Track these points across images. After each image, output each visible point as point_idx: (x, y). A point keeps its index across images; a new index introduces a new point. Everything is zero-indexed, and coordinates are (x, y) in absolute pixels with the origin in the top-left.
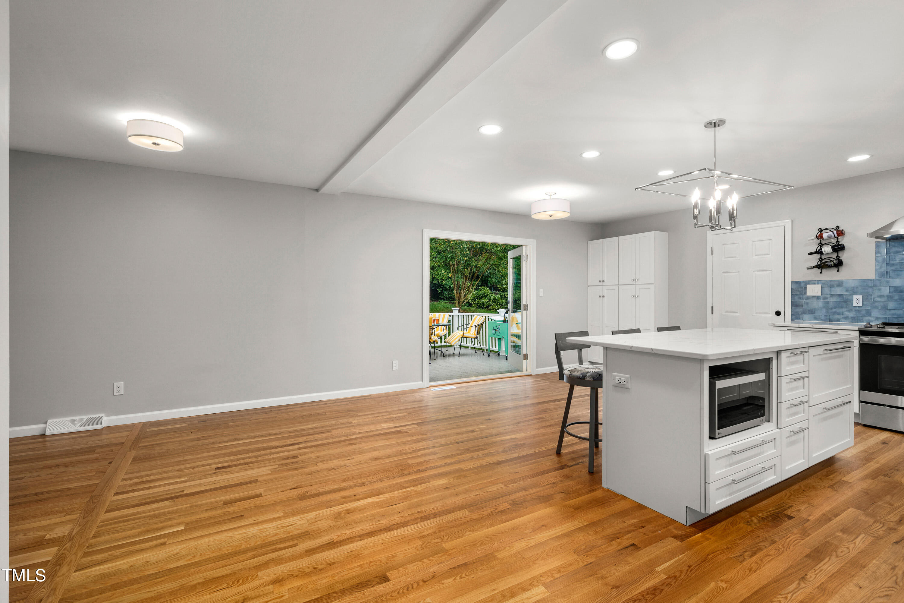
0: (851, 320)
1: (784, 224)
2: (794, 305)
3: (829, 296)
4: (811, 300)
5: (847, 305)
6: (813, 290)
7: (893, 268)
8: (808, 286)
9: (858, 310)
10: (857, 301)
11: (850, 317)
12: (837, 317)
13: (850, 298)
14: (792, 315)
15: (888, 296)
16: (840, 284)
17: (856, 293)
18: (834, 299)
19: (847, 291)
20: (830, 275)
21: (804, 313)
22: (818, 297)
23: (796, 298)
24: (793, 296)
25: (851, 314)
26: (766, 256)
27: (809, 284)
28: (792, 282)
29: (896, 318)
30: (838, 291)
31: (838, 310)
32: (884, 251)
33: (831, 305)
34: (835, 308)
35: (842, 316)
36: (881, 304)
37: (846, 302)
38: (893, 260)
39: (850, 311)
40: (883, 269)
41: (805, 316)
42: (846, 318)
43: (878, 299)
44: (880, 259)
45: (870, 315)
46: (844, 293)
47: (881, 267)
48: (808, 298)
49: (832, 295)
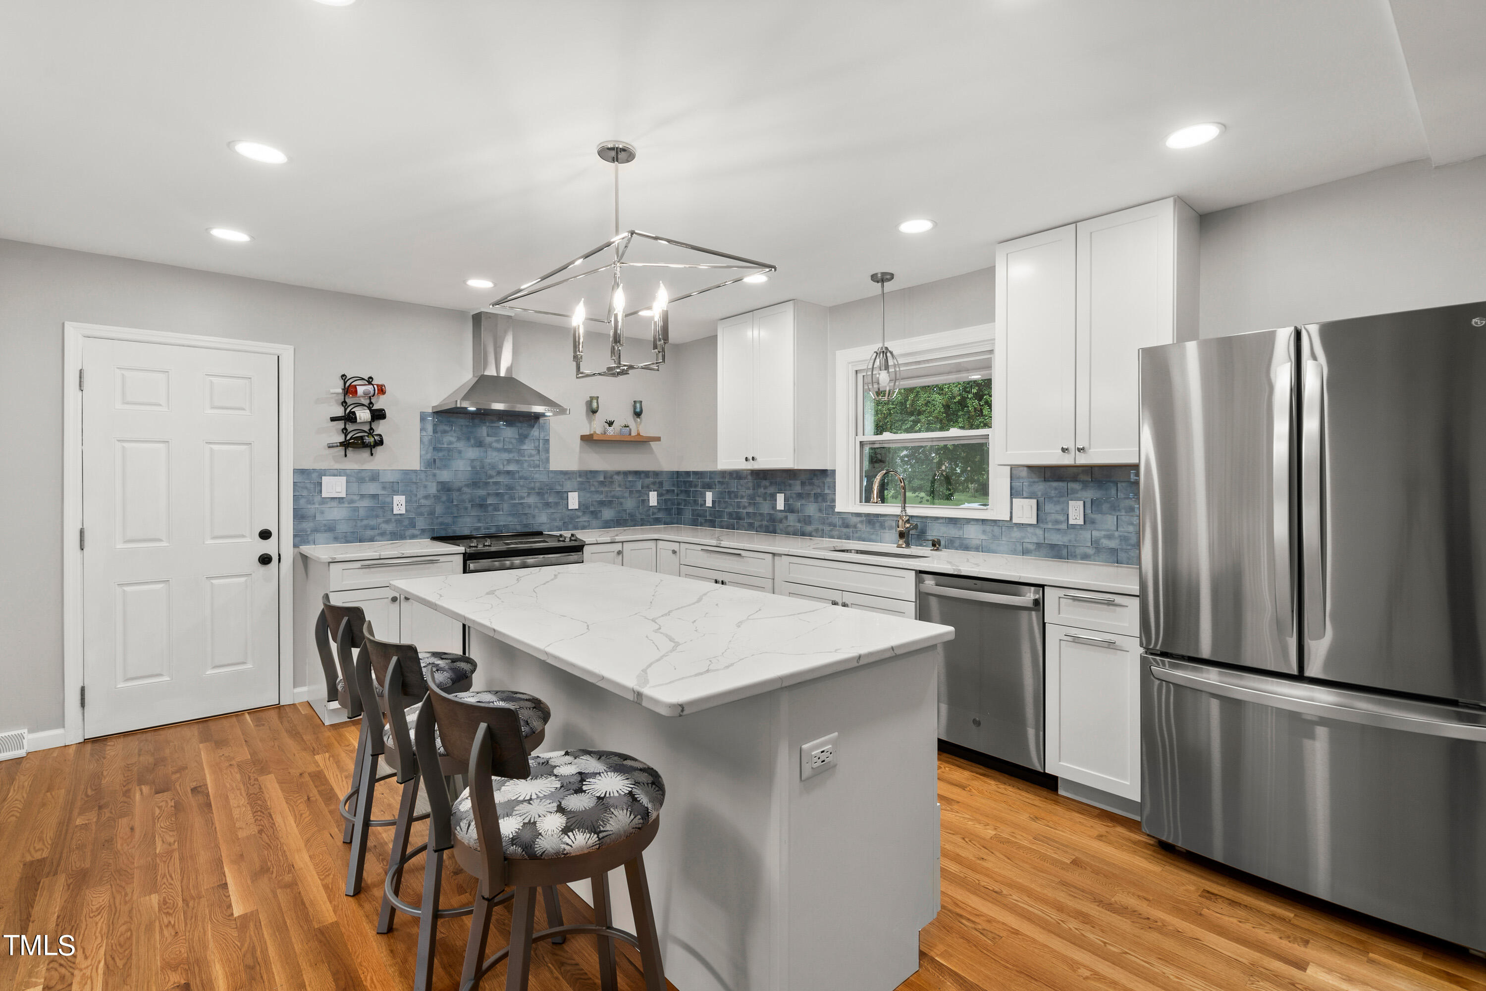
0: (389, 537)
1: (278, 352)
2: (299, 516)
3: (356, 498)
4: (329, 506)
5: (384, 512)
6: (334, 487)
7: (441, 454)
8: (325, 480)
9: (400, 518)
10: (400, 505)
11: (388, 532)
12: (370, 533)
13: (388, 500)
14: (295, 536)
15: (434, 496)
16: (375, 476)
17: (396, 492)
18: (366, 503)
19: (384, 488)
20: (358, 461)
21: (316, 530)
22: (340, 500)
23: (302, 502)
24: (296, 498)
25: (389, 528)
26: (237, 412)
27: (325, 475)
28: (296, 471)
29: (445, 529)
30: (372, 488)
31: (373, 522)
32: (430, 428)
33: (362, 513)
34: (367, 518)
35: (377, 532)
36: (428, 509)
37: (382, 508)
38: (440, 443)
39: (387, 522)
40: (429, 456)
41: (319, 536)
42: (383, 534)
43: (423, 502)
44: (426, 440)
45: (414, 527)
46: (380, 492)
47: (427, 453)
48: (324, 501)
49: (362, 496)
